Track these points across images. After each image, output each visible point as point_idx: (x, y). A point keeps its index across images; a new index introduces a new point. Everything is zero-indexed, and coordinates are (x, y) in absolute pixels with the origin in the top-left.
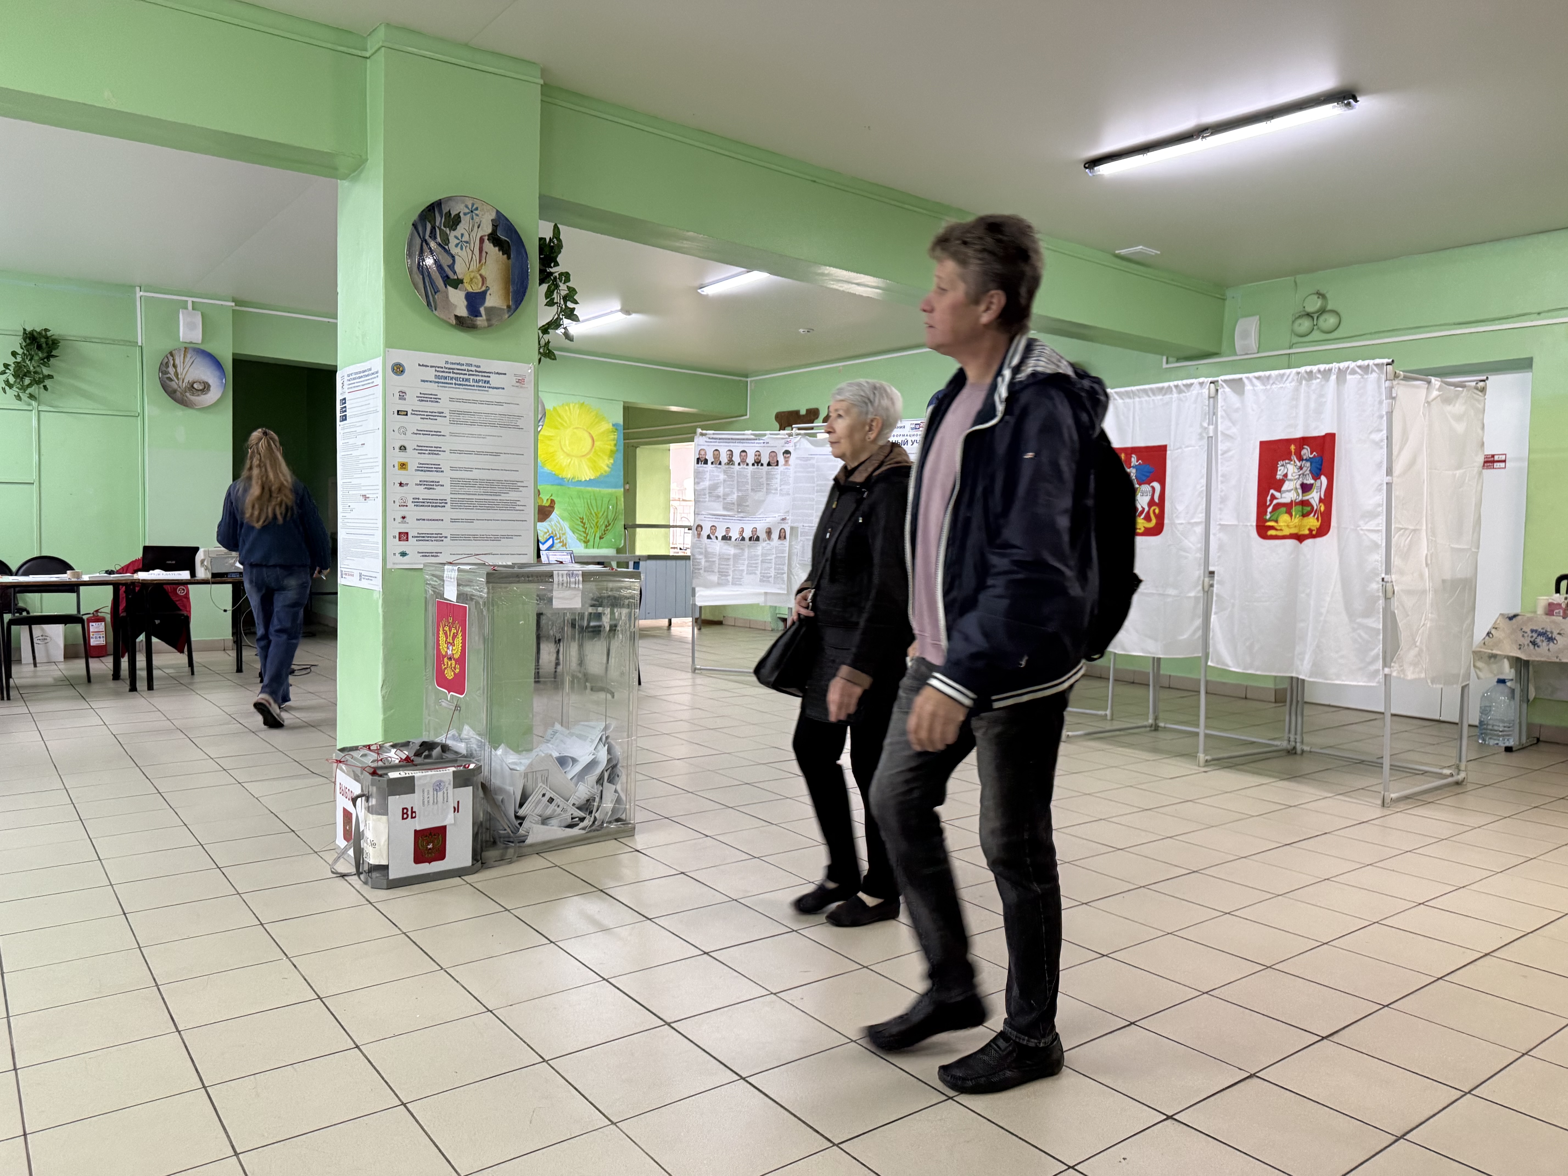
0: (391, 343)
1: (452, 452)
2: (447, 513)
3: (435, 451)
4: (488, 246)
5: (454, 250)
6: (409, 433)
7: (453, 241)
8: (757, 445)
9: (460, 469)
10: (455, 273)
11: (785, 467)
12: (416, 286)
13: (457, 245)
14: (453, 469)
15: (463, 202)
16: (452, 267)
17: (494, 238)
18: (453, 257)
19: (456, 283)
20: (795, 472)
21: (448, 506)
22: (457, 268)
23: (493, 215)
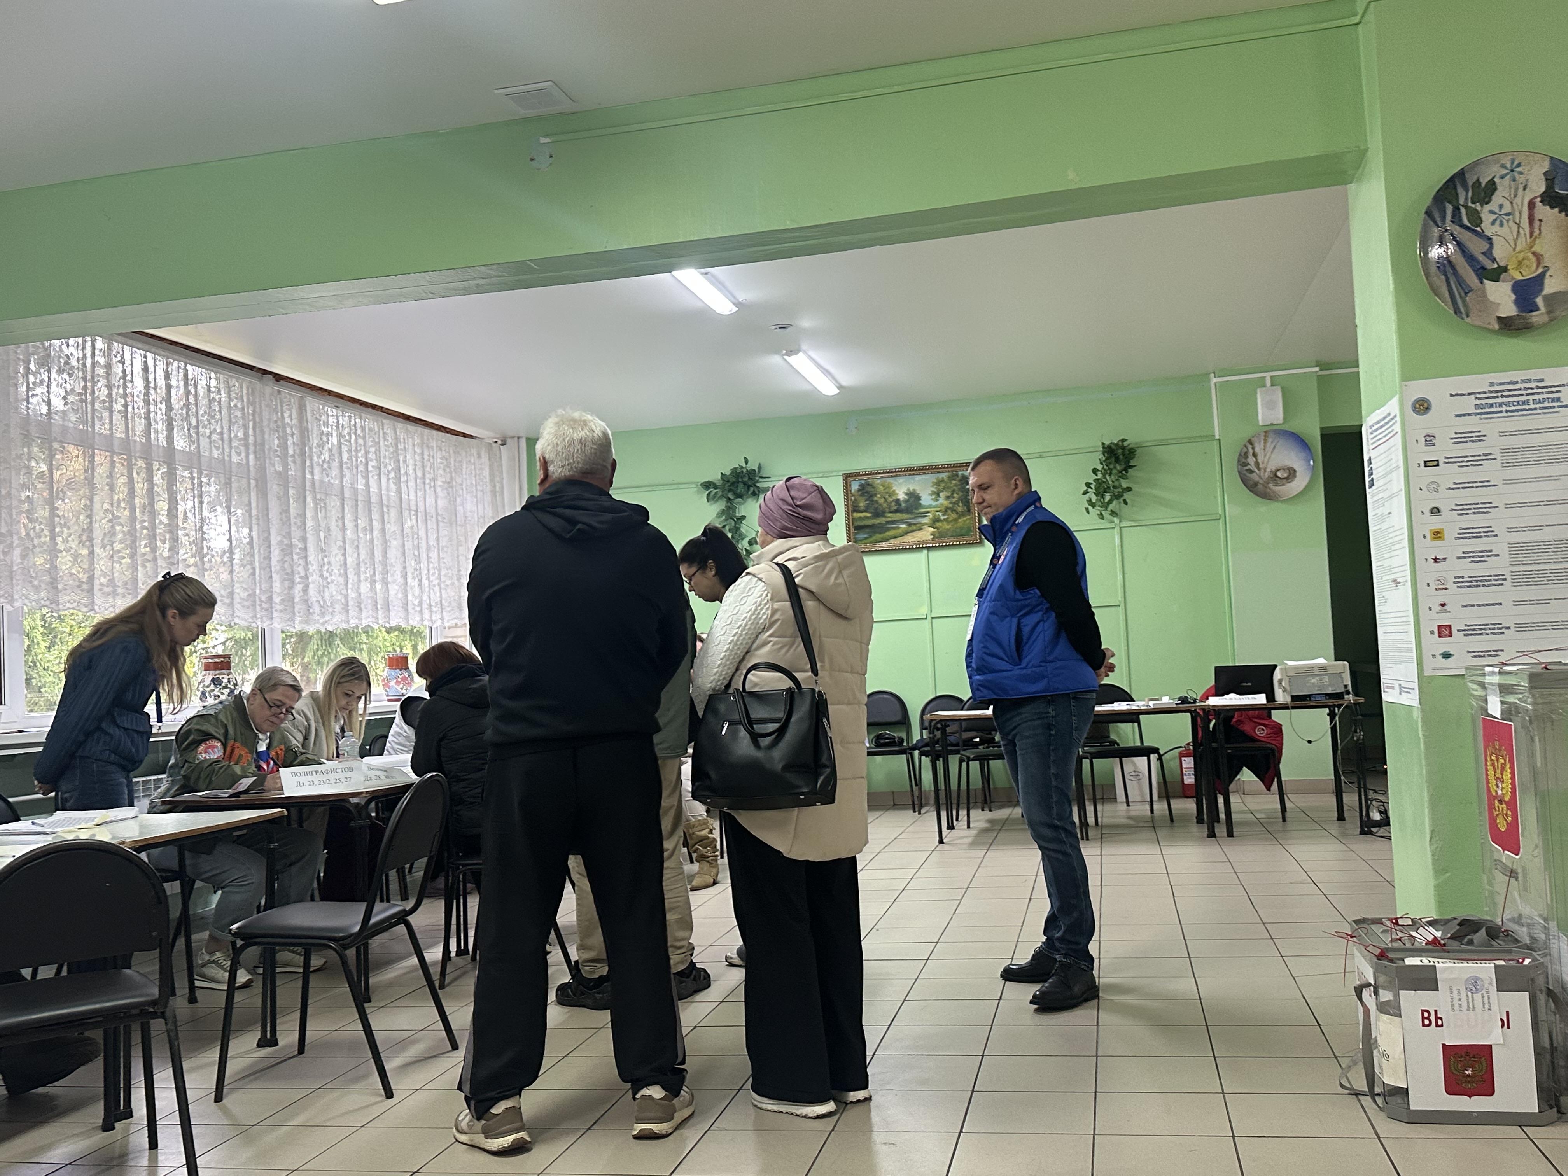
0: (1409, 373)
1: (1509, 506)
2: (1507, 593)
3: (1483, 509)
4: (1544, 211)
5: (1488, 229)
6: (1443, 488)
7: (1487, 218)
9: (1523, 529)
10: (1494, 260)
12: (1436, 292)
13: (1493, 223)
14: (1510, 530)
15: (1497, 162)
16: (1488, 254)
17: (1550, 198)
18: (1489, 240)
19: (1496, 274)
21: (1507, 584)
22: (1497, 253)
23: (1546, 166)
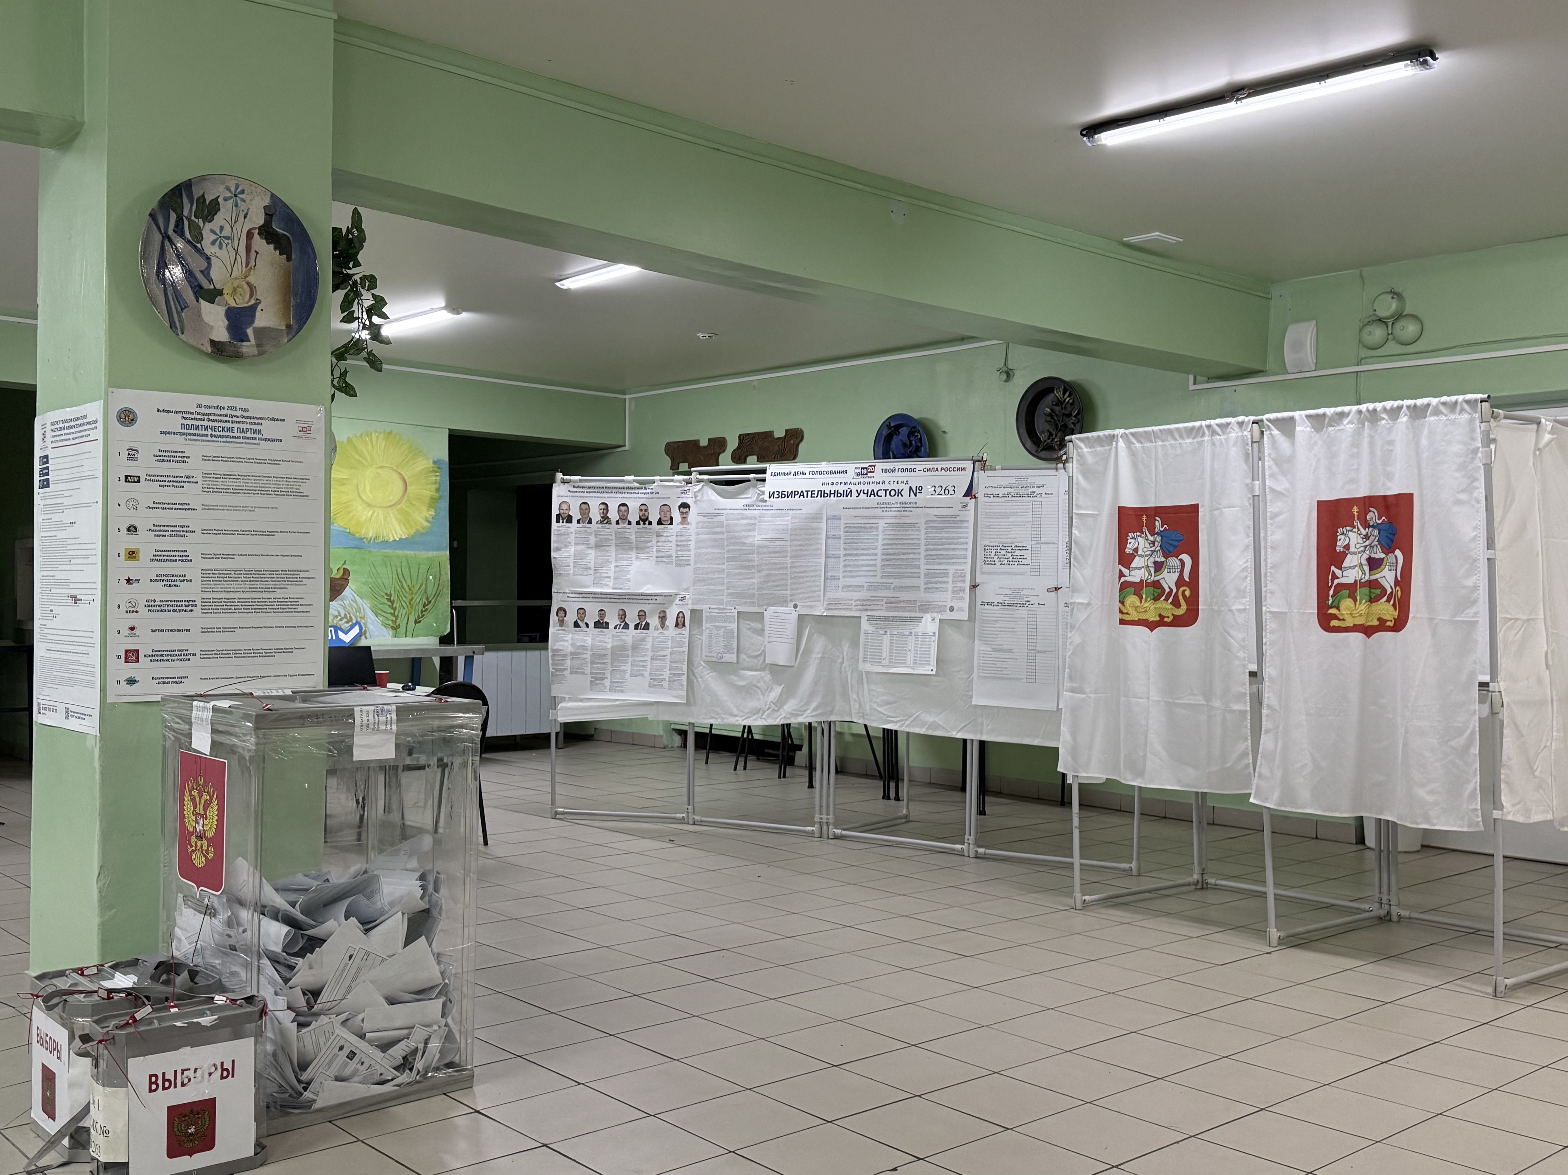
0: (116, 379)
1: (206, 532)
2: (196, 622)
3: (180, 532)
4: (261, 244)
5: (208, 248)
6: (143, 507)
7: (208, 236)
8: (643, 496)
9: (217, 556)
11: (682, 527)
13: (213, 243)
14: (205, 556)
15: (223, 183)
17: (269, 234)
19: (213, 295)
20: (697, 534)
21: (198, 610)
22: (214, 273)
23: (266, 201)
